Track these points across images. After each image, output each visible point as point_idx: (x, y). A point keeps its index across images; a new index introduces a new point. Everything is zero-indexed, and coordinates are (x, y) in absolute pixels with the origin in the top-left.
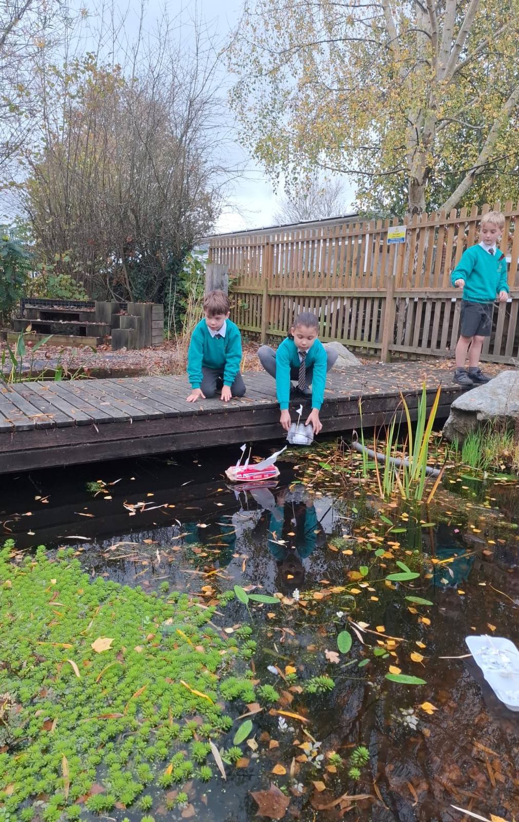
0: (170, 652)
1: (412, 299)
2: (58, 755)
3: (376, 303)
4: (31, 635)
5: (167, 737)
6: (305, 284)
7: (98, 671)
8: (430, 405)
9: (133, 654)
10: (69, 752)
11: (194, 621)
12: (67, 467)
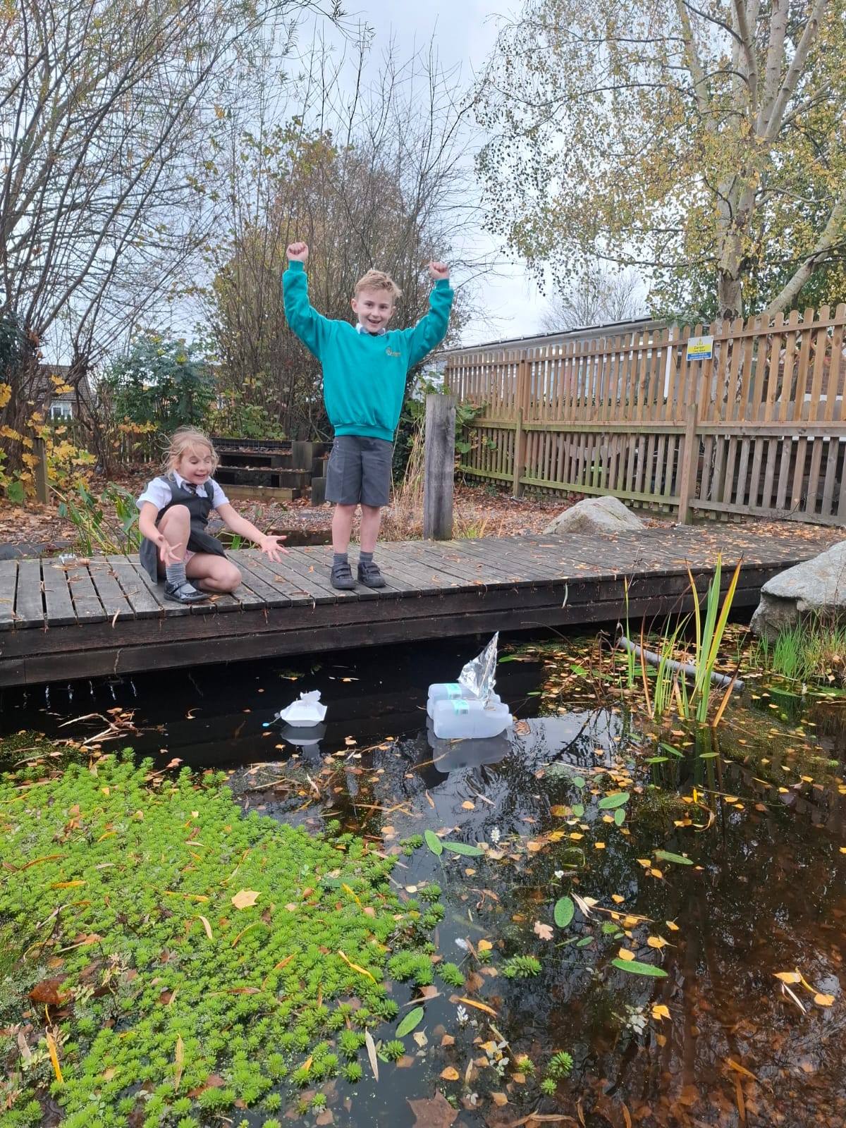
0: (331, 914)
1: (721, 436)
2: (173, 1036)
3: (672, 442)
4: (159, 882)
5: (311, 1022)
6: (573, 416)
7: (236, 932)
8: (724, 589)
9: (282, 913)
10: (186, 1032)
11: (367, 874)
12: (230, 663)
